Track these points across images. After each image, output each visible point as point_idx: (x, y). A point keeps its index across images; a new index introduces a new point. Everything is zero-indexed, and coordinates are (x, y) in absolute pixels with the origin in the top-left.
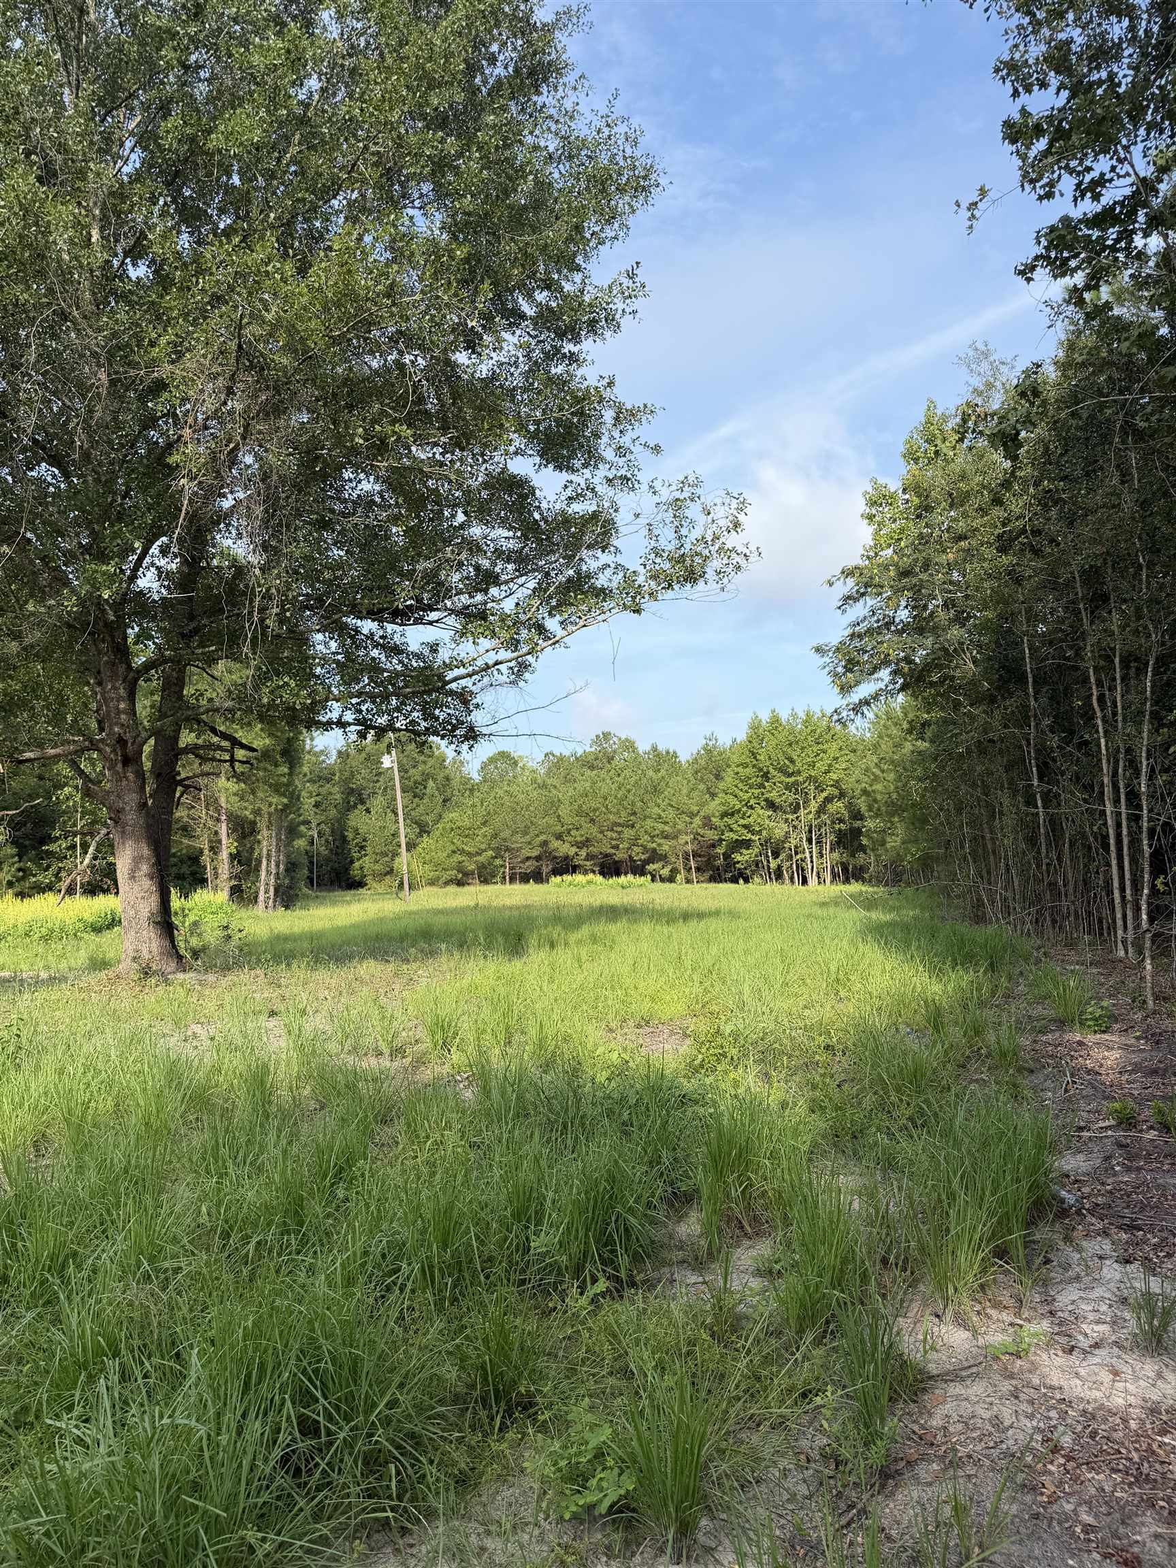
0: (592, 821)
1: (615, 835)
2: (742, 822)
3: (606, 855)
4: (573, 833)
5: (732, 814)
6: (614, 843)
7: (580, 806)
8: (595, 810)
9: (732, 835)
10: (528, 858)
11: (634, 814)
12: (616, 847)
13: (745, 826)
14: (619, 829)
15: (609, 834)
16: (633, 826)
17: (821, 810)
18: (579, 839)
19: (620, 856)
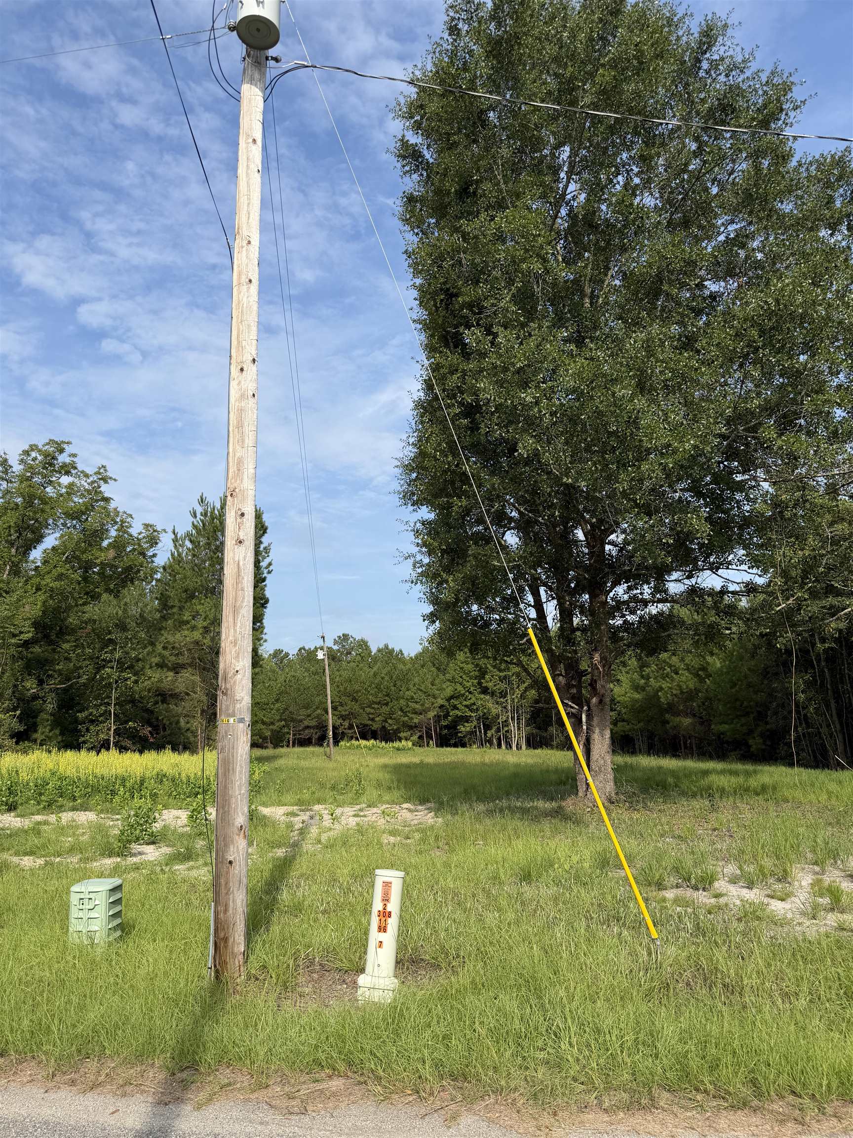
0: (355, 700)
1: (372, 711)
2: (465, 703)
3: (365, 725)
4: (340, 708)
5: (457, 697)
6: (371, 716)
7: (346, 689)
8: (357, 692)
9: (457, 712)
10: (308, 727)
11: (388, 695)
12: (373, 720)
13: (466, 706)
14: (376, 706)
15: (368, 710)
16: (387, 704)
17: (523, 696)
18: (344, 713)
19: (376, 726)
